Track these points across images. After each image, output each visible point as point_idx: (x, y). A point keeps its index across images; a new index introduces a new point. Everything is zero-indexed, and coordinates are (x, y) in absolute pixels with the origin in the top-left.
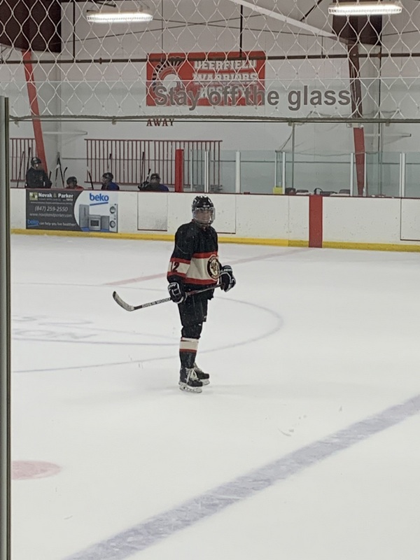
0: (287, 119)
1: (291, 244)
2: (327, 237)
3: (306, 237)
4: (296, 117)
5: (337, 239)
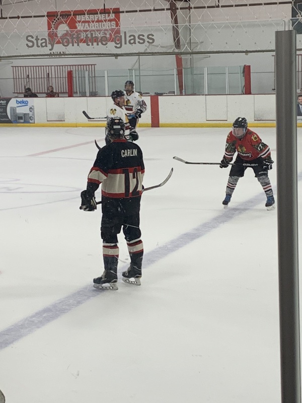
0: (114, 54)
3: (149, 121)
4: (120, 53)
5: (168, 121)
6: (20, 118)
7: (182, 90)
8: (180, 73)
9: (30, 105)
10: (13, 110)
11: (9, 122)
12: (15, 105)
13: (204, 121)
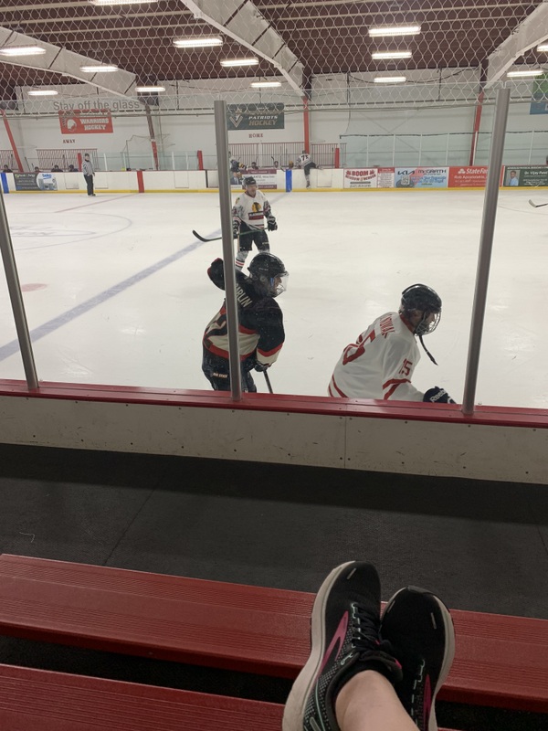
1: (132, 192)
2: (145, 189)
3: (137, 189)
5: (150, 189)
6: (47, 187)
7: (158, 168)
8: (155, 156)
9: (53, 177)
10: (41, 181)
11: (39, 189)
12: (42, 178)
13: (173, 188)
